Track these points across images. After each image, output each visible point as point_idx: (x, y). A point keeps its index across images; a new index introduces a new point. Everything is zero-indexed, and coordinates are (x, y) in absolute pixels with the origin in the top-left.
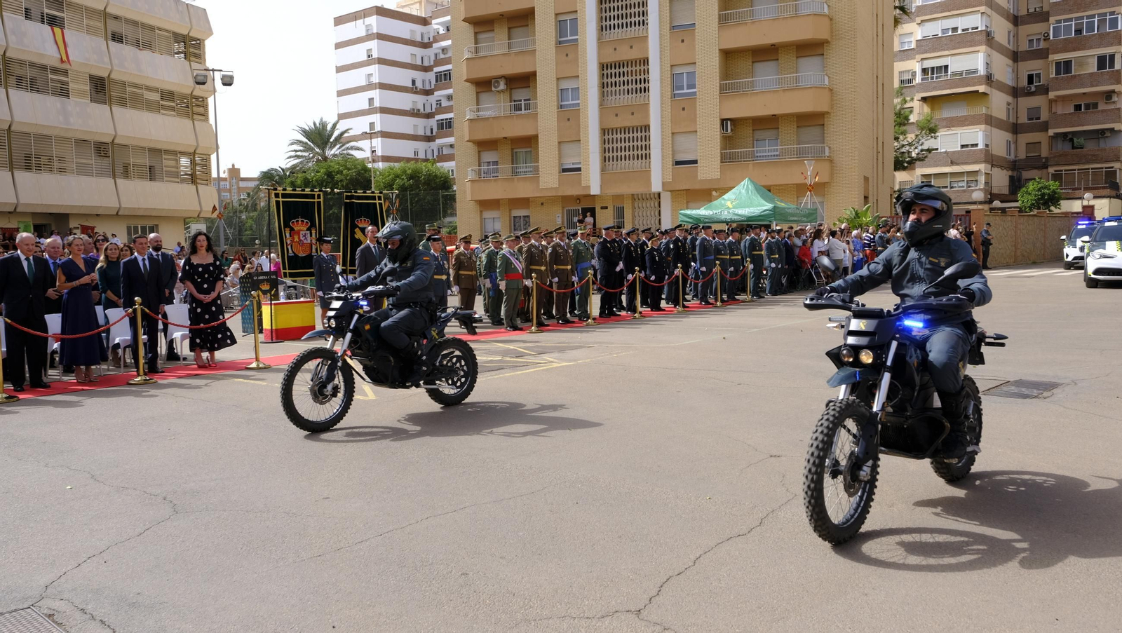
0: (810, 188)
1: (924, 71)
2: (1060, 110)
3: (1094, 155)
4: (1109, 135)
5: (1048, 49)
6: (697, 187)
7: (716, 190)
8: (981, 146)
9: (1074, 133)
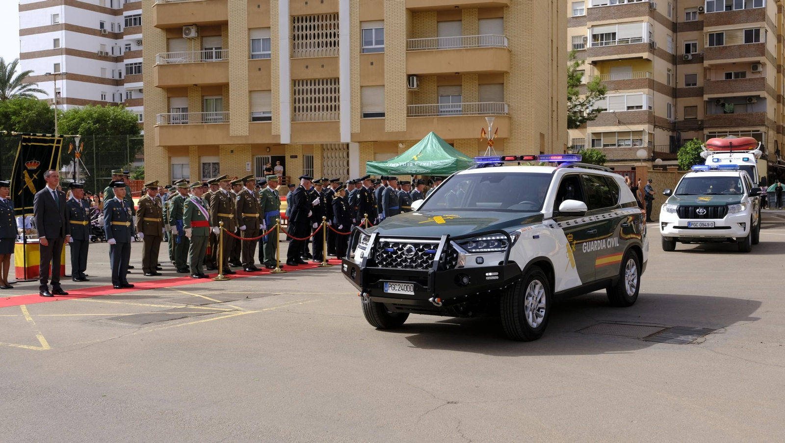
0: (491, 143)
1: (595, 37)
2: (713, 77)
3: (742, 120)
4: (756, 101)
5: (702, 22)
6: (384, 139)
7: (402, 142)
8: (645, 108)
9: (725, 99)
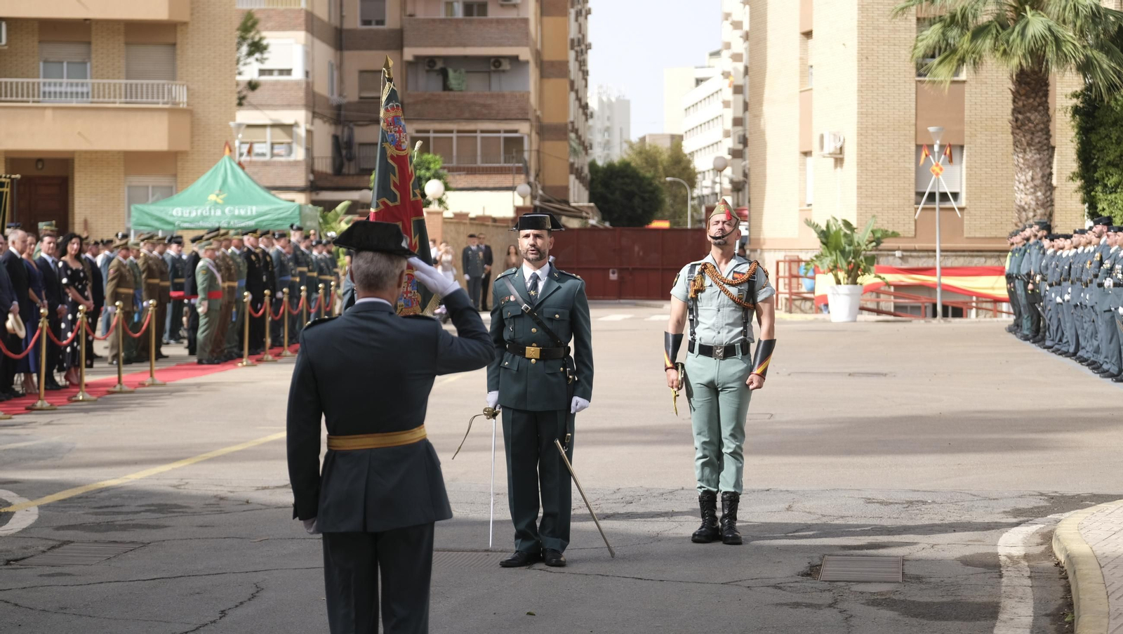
2: (420, 9)
3: (484, 106)
4: (508, 68)
9: (447, 59)
